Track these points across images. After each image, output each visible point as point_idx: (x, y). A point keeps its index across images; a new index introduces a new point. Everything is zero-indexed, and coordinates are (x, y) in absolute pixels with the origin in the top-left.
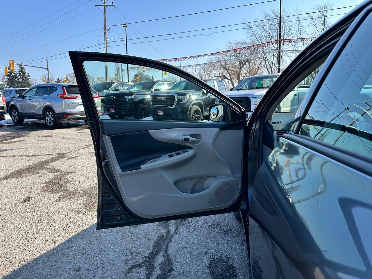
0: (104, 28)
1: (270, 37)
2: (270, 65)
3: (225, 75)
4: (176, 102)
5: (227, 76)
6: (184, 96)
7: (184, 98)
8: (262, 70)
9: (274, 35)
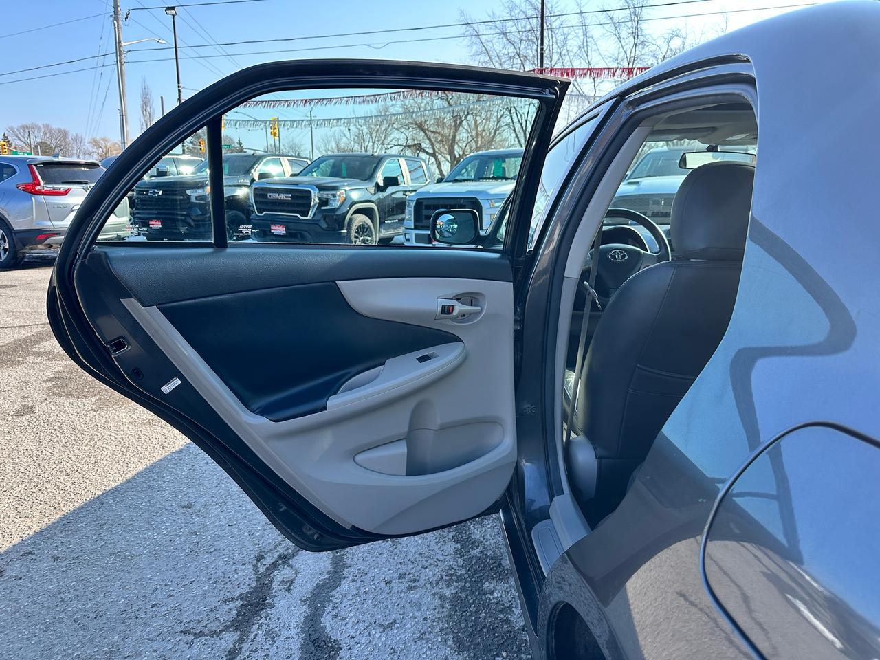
0: (113, 14)
1: (522, 59)
2: (521, 124)
3: (420, 144)
4: (315, 205)
5: (426, 145)
6: (334, 192)
7: (334, 196)
8: (505, 135)
9: (531, 53)
